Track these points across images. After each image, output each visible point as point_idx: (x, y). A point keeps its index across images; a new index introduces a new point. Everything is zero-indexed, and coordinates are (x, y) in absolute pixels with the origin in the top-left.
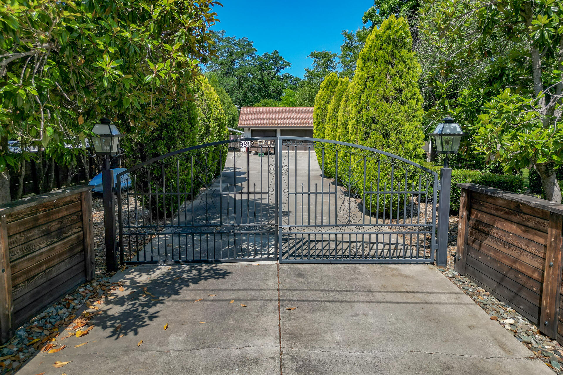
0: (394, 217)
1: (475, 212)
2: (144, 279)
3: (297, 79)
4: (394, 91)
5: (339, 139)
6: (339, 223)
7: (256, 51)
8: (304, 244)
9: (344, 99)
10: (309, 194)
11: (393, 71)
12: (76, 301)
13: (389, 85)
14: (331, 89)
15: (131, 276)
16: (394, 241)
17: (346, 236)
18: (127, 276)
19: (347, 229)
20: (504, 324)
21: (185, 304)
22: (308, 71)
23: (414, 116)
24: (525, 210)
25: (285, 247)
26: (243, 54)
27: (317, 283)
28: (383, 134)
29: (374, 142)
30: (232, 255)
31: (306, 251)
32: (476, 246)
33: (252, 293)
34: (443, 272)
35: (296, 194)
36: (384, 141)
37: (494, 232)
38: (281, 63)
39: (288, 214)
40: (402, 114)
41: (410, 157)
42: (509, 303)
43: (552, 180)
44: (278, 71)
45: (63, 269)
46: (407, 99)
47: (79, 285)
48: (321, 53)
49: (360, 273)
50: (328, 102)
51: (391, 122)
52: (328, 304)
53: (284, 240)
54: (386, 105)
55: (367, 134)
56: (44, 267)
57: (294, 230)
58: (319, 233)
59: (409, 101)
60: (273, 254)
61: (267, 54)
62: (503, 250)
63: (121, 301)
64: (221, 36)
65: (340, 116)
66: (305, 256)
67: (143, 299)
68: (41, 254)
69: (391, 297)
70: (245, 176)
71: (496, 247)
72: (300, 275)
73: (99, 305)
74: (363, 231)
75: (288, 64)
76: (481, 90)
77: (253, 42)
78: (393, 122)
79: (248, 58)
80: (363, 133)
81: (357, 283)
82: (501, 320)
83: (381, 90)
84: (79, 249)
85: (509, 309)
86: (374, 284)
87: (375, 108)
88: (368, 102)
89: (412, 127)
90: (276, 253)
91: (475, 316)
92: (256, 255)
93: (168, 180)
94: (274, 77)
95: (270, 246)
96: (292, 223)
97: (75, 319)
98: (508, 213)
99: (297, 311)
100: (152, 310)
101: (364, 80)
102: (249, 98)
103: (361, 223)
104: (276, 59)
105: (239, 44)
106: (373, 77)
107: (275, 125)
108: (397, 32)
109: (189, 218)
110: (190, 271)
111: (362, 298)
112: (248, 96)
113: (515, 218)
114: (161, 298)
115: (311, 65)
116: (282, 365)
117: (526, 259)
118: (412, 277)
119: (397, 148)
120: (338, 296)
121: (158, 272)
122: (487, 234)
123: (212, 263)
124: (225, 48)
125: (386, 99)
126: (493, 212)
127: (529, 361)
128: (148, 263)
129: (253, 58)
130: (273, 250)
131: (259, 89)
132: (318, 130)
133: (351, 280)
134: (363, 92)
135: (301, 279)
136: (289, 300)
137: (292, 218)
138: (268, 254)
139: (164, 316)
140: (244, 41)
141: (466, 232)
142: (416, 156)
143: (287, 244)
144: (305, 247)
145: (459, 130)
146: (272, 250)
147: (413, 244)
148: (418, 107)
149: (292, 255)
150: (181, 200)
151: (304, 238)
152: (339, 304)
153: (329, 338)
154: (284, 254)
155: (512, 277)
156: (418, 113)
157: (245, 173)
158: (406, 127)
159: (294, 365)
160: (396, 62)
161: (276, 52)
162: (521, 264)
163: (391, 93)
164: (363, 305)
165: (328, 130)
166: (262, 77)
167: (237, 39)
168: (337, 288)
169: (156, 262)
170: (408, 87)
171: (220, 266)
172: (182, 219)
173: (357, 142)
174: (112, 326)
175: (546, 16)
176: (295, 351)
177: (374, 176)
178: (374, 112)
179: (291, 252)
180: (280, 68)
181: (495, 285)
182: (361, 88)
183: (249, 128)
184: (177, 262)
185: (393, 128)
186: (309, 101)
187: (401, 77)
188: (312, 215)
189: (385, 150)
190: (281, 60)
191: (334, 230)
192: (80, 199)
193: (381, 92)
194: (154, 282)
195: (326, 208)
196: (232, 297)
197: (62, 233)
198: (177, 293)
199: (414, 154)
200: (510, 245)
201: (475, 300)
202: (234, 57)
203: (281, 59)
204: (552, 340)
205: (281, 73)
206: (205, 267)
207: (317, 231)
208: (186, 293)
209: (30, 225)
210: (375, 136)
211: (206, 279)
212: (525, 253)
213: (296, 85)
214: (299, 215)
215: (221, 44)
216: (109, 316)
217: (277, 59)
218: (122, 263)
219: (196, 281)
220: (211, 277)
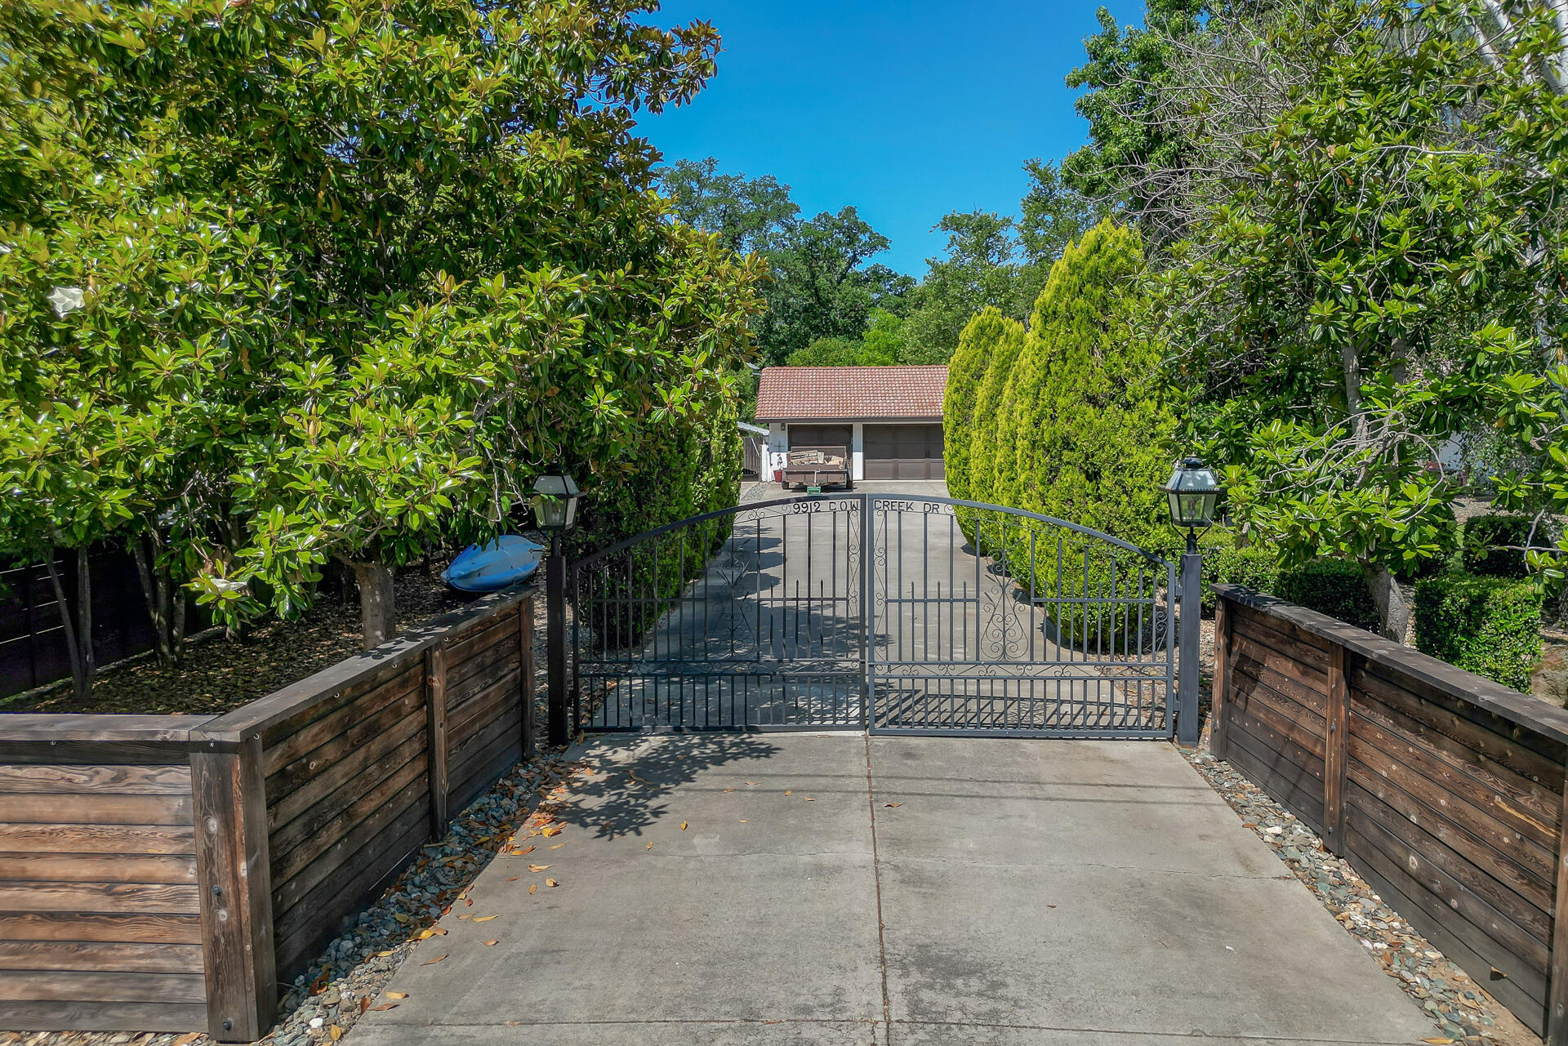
0: (1119, 650)
1: (1238, 639)
2: (622, 756)
3: (906, 281)
4: (1109, 383)
5: (1001, 472)
6: (983, 658)
7: (798, 210)
8: (917, 702)
9: (1010, 382)
10: (926, 601)
11: (1106, 340)
12: (521, 788)
13: (1098, 370)
14: (986, 346)
15: (597, 752)
16: (1105, 698)
17: (998, 686)
18: (592, 753)
19: (1000, 671)
20: (1262, 835)
21: (708, 796)
22: (935, 266)
23: (1152, 436)
24: (1303, 637)
25: (881, 706)
26: (763, 220)
27: (940, 768)
28: (1086, 472)
29: (1068, 489)
30: (777, 719)
31: (921, 715)
32: (1240, 703)
33: (822, 781)
34: (1186, 756)
35: (900, 601)
36: (1089, 486)
37: (1265, 676)
38: (864, 238)
39: (884, 640)
40: (1126, 431)
41: (1147, 521)
42: (1288, 803)
43: (1384, 580)
44: (854, 259)
45: (498, 731)
46: (1137, 400)
47: (514, 764)
48: (970, 218)
49: (1024, 755)
50: (979, 377)
51: (1102, 447)
52: (957, 800)
53: (877, 693)
54: (1091, 411)
55: (1054, 472)
56: (477, 726)
57: (898, 671)
58: (944, 677)
59: (1141, 404)
60: (856, 718)
61: (825, 215)
62: (1277, 708)
63: (595, 790)
64: (706, 174)
65: (1001, 417)
66: (920, 723)
67: (632, 787)
68: (475, 703)
69: (1074, 792)
70: (779, 549)
71: (1267, 702)
72: (909, 755)
73: (559, 795)
74: (1031, 674)
75: (880, 243)
76: (1257, 405)
77: (787, 188)
78: (1107, 447)
79: (776, 229)
80: (1044, 469)
81: (1015, 770)
82: (1261, 829)
83: (1080, 380)
84: (515, 700)
85: (1287, 815)
86: (1047, 771)
87: (1068, 419)
88: (1053, 406)
89: (1147, 459)
90: (862, 717)
91: (1216, 821)
92: (823, 720)
93: (636, 568)
94: (844, 276)
95: (849, 705)
96: (893, 656)
97: (531, 812)
98: (1282, 642)
99: (902, 810)
100: (654, 803)
101: (1045, 359)
102: (777, 333)
103: (1026, 659)
104: (848, 228)
105: (752, 194)
106: (1064, 352)
107: (850, 414)
108: (1112, 260)
109: (675, 647)
110: (703, 745)
111: (1019, 793)
112: (776, 326)
113: (1290, 651)
114: (663, 786)
115: (942, 249)
116: (878, 874)
117: (1306, 722)
118: (1123, 763)
119: (1118, 503)
120: (976, 789)
121: (644, 746)
122: (1256, 680)
123: (740, 731)
124: (716, 204)
125: (1092, 400)
126: (1263, 639)
127: (1281, 882)
128: (624, 730)
129: (790, 229)
130: (857, 711)
131: (806, 310)
132: (954, 441)
133: (1006, 764)
134: (1043, 382)
135: (909, 762)
136: (889, 793)
137: (893, 650)
138: (847, 718)
139: (676, 811)
140: (766, 186)
141: (1226, 677)
142: (1159, 519)
143: (884, 701)
144: (919, 707)
145: (1211, 482)
146: (855, 712)
147: (1144, 703)
148: (1161, 414)
149: (893, 721)
150: (660, 610)
151: (917, 692)
152: (977, 801)
153: (956, 845)
154: (877, 719)
155: (1290, 756)
156: (1162, 427)
157: (778, 541)
158: (1136, 459)
159: (898, 876)
160: (1110, 321)
161: (851, 211)
162: (1300, 732)
163: (1101, 386)
164: (1021, 803)
165: (977, 446)
166: (813, 276)
167: (748, 180)
168: (976, 777)
169: (638, 729)
170: (1137, 373)
171: (756, 738)
172: (662, 650)
173: (1033, 486)
174: (595, 823)
175: (1332, 302)
176: (899, 859)
177: (1069, 560)
178: (1067, 428)
179: (891, 715)
180: (862, 253)
181: (1267, 772)
182: (1040, 374)
183: (782, 422)
184: (678, 730)
185: (1106, 461)
186: (937, 344)
187: (1123, 352)
188: (932, 642)
189: (1091, 506)
190: (864, 232)
191: (975, 672)
192: (519, 610)
193: (1080, 384)
194: (643, 762)
195: (958, 629)
196: (788, 786)
197: (499, 669)
198: (691, 780)
199: (1154, 514)
200: (1285, 699)
201: (1228, 801)
202: (740, 228)
203: (864, 228)
204: (1339, 857)
205: (863, 267)
206: (729, 739)
207: (942, 673)
208: (706, 778)
209: (464, 655)
210: (1070, 477)
211: (735, 757)
212: (1304, 712)
213: (903, 297)
214: (907, 642)
215: (706, 193)
216: (584, 811)
217: (852, 229)
218: (577, 731)
219: (718, 761)
220: (744, 754)
